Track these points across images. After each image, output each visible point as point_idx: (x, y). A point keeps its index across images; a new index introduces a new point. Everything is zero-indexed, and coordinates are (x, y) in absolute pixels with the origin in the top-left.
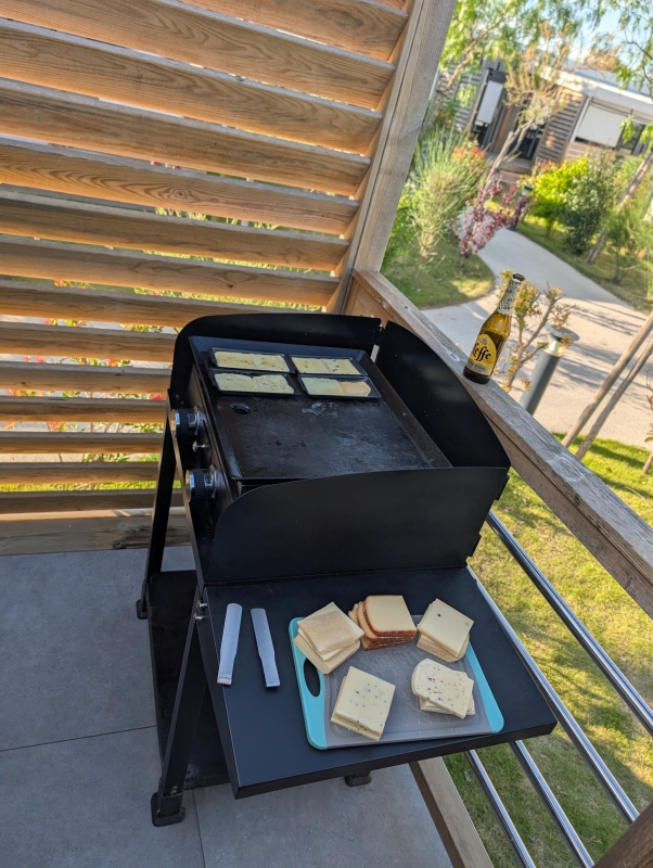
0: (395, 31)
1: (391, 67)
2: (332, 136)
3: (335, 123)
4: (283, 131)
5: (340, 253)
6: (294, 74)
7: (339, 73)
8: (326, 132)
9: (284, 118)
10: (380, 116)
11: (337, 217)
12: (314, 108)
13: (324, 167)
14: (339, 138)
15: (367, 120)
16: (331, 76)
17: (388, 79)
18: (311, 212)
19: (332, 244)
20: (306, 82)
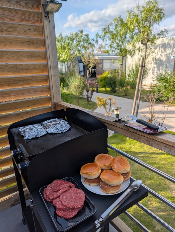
0: (43, 43)
1: (45, 51)
2: (36, 71)
3: (36, 68)
4: (23, 73)
5: (49, 99)
6: (21, 59)
7: (32, 56)
8: (34, 71)
9: (22, 70)
10: (47, 63)
11: (45, 91)
12: (29, 65)
13: (37, 79)
14: (38, 71)
15: (44, 65)
16: (31, 57)
17: (45, 54)
18: (38, 91)
19: (46, 98)
20: (25, 60)
